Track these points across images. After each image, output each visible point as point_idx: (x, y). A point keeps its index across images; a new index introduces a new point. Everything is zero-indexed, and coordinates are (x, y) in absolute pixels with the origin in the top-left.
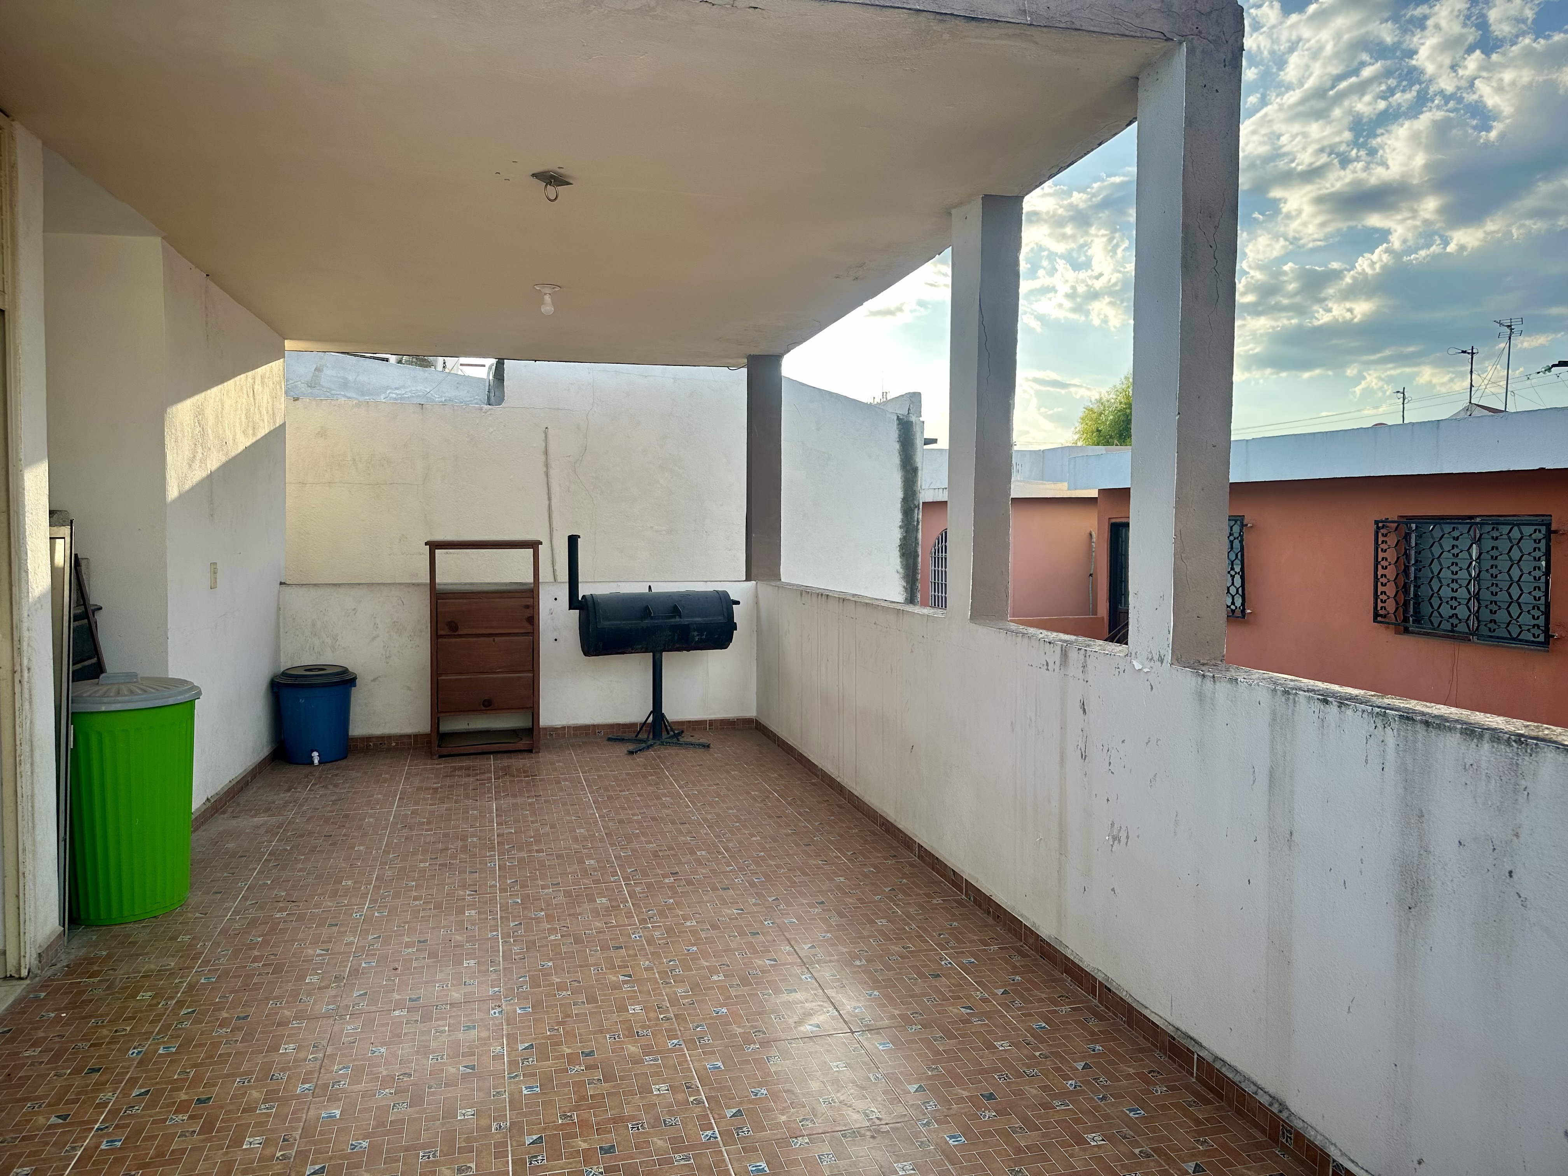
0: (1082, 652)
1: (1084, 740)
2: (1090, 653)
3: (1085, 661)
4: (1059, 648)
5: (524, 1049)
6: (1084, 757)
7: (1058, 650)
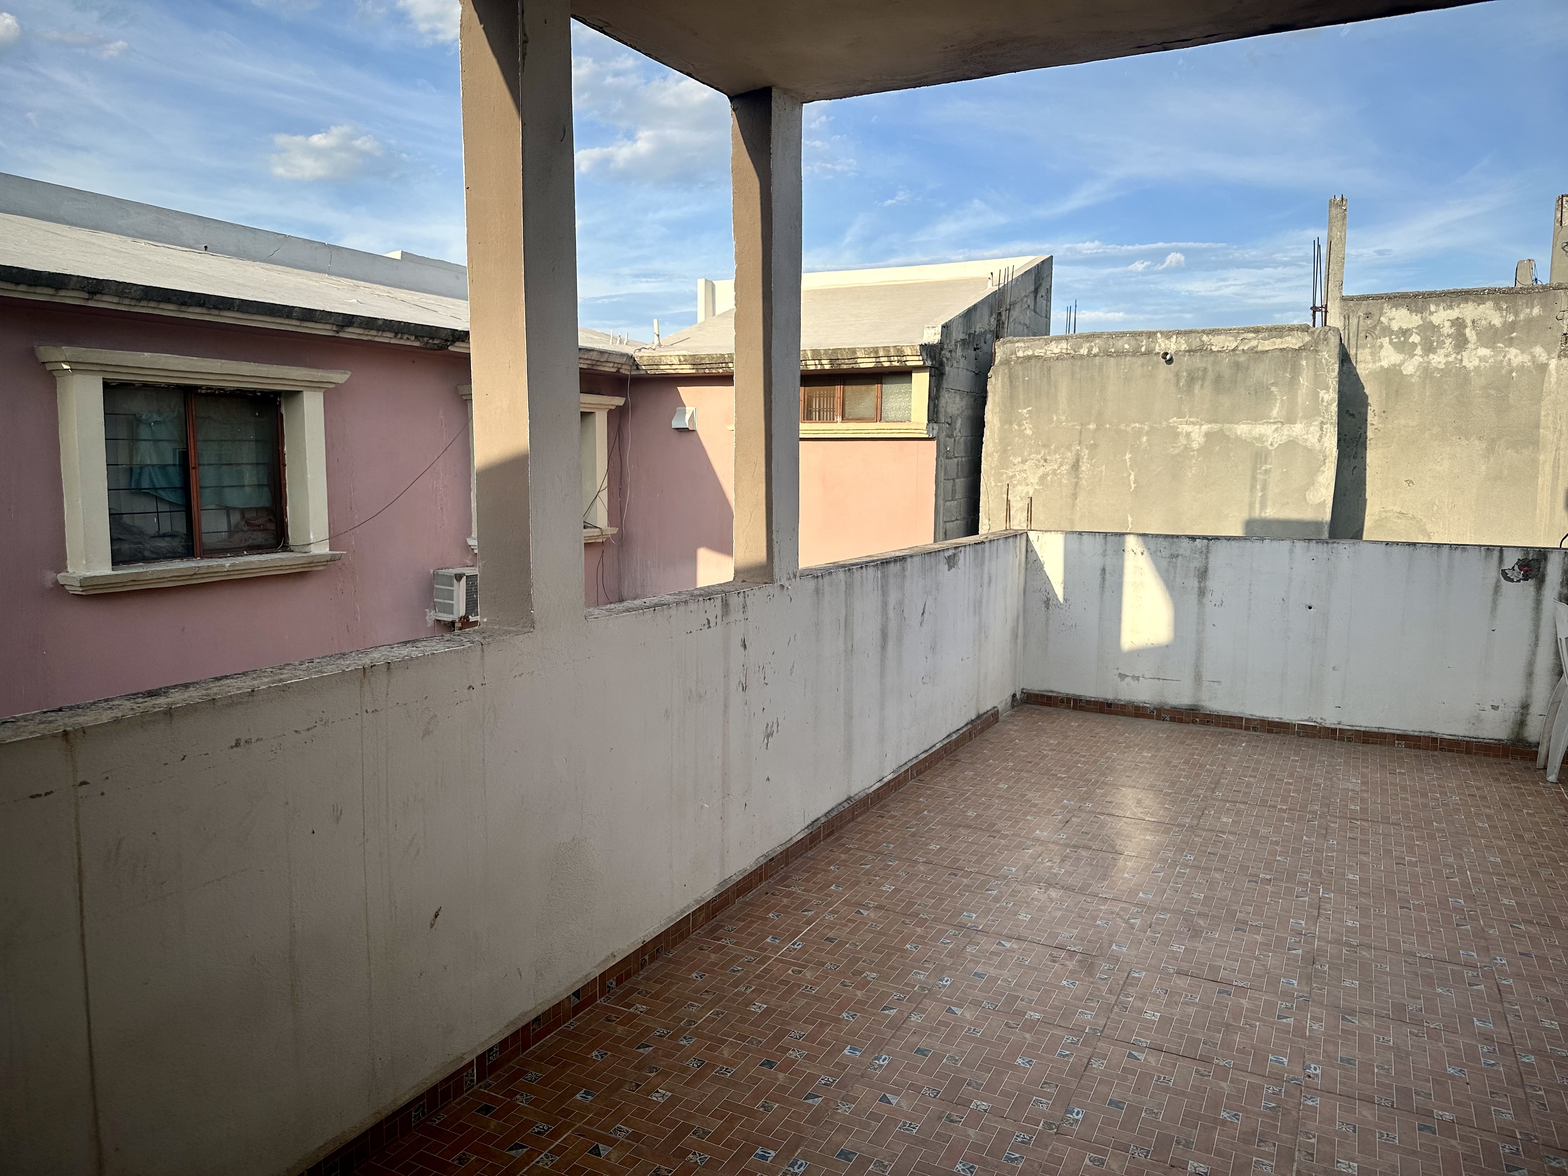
0: (741, 595)
1: (745, 673)
2: (749, 593)
3: (745, 602)
4: (720, 600)
5: (1288, 1018)
6: (744, 689)
7: (718, 602)
